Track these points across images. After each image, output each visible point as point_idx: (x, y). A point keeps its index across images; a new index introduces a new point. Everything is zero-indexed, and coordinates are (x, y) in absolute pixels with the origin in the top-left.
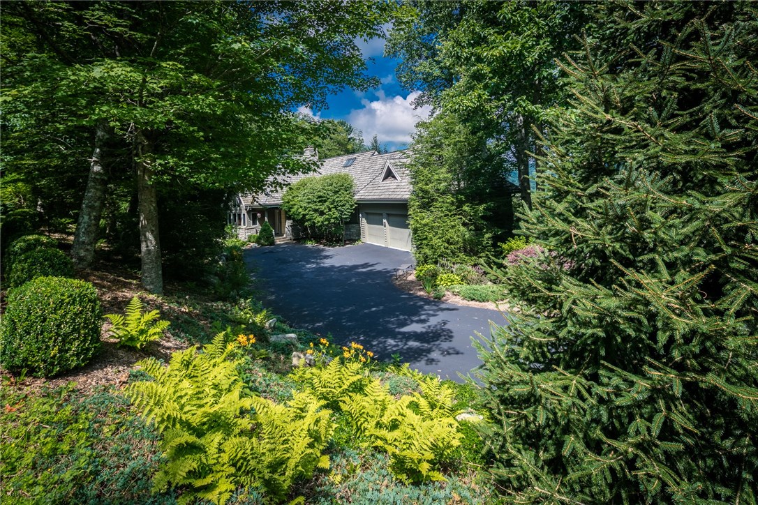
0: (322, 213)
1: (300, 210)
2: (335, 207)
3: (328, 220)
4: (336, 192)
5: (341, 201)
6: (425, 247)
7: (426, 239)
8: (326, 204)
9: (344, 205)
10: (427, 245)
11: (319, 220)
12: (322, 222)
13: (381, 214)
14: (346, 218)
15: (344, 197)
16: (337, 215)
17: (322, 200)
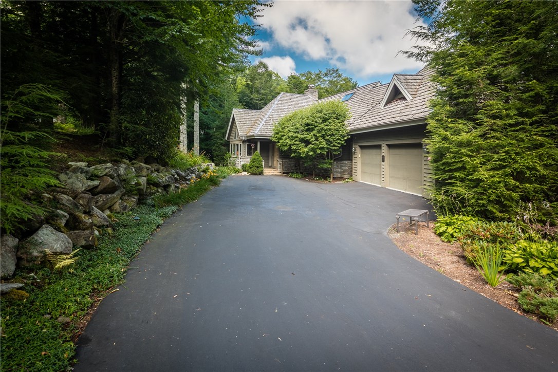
0: (307, 142)
1: (288, 141)
2: (323, 136)
3: (313, 150)
4: (325, 120)
5: (330, 130)
6: (459, 183)
7: (463, 168)
8: (314, 132)
9: (333, 135)
10: (462, 180)
11: (304, 150)
12: (308, 152)
13: (379, 147)
14: (335, 150)
15: (333, 125)
16: (324, 144)
17: (309, 128)
